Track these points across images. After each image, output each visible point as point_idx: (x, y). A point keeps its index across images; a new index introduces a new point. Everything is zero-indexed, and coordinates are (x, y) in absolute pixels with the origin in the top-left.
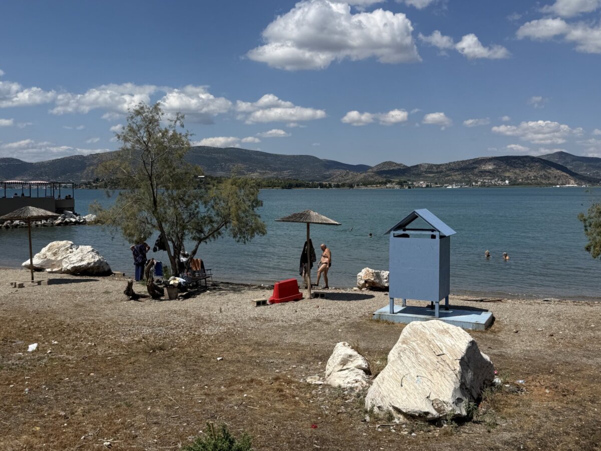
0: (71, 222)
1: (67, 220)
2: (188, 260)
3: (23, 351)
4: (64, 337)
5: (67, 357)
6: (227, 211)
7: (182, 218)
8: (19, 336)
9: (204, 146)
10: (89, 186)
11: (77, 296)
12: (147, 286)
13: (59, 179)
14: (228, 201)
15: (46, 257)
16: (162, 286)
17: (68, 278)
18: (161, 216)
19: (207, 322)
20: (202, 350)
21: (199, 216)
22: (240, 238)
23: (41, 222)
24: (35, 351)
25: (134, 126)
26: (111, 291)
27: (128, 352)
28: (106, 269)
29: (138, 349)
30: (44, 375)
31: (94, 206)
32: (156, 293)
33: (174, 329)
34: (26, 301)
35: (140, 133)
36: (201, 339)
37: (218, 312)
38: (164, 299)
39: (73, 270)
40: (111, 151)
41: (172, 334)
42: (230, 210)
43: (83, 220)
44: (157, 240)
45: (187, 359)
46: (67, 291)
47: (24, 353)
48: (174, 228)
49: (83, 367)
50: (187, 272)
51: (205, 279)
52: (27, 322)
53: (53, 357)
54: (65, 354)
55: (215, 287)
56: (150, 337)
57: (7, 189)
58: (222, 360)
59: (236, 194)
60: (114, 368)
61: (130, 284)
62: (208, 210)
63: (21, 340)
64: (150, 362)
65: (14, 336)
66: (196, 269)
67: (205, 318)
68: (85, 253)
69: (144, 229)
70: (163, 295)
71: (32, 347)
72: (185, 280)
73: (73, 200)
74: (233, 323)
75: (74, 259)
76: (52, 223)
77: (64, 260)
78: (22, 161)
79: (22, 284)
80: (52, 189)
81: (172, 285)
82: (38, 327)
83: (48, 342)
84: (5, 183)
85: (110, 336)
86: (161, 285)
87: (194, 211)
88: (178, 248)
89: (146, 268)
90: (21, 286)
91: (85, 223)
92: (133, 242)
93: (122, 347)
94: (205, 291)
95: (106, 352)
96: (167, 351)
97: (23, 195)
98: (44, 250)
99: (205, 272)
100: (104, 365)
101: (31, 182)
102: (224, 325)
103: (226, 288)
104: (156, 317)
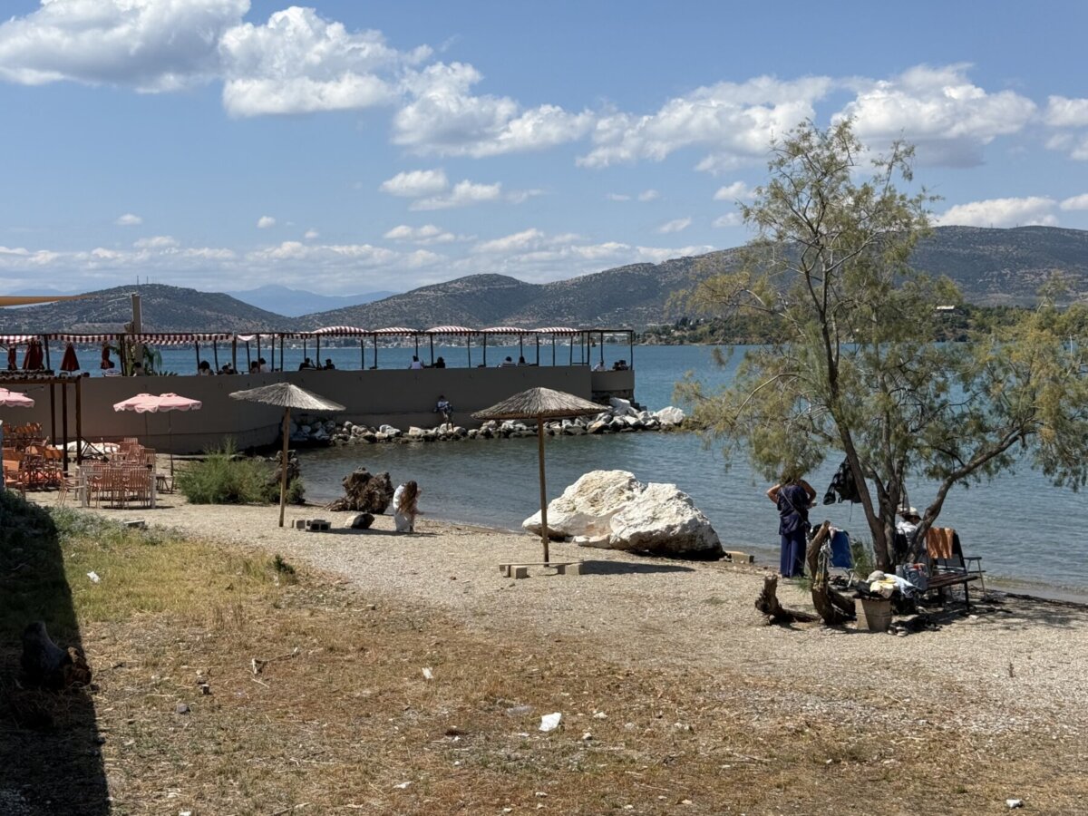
0: (626, 425)
1: (617, 419)
2: (919, 530)
3: (529, 727)
4: (618, 703)
5: (629, 752)
6: (1025, 400)
7: (901, 420)
8: (520, 692)
9: (956, 227)
10: (665, 337)
11: (646, 604)
12: (813, 591)
13: (600, 322)
14: (1029, 375)
15: (574, 509)
16: (850, 595)
17: (622, 561)
18: (849, 414)
19: (974, 698)
20: (963, 775)
21: (948, 414)
22: (1065, 474)
23: (561, 425)
24: (556, 731)
25: (785, 183)
26: (723, 598)
27: (771, 756)
28: (710, 544)
29: (795, 751)
30: (577, 792)
31: (684, 386)
32: (834, 613)
33: (884, 709)
34: (533, 611)
35: (800, 201)
36: (959, 746)
37: (1005, 674)
38: (854, 627)
39: (635, 542)
40: (716, 249)
41: (879, 722)
42: (1034, 398)
43: (653, 421)
44: (837, 476)
45: (924, 793)
46: (623, 591)
47: (531, 732)
48: (880, 445)
49: (665, 783)
50: (915, 562)
51: (965, 582)
52: (535, 660)
53: (597, 749)
54: (623, 744)
55: (992, 605)
56: (823, 723)
57: (488, 346)
58: (1020, 806)
59: (1054, 352)
60: (739, 794)
61: (771, 586)
62: (973, 398)
63: (525, 702)
64: (827, 787)
65: (510, 691)
66: (940, 554)
67: (968, 687)
68: (662, 502)
69: (804, 447)
70: (852, 618)
71: (550, 721)
72: (911, 582)
73: (632, 372)
74: (1047, 709)
75: (636, 516)
76: (584, 428)
77: (615, 516)
78: (518, 282)
79: (525, 570)
80: (586, 345)
81: (875, 594)
82: (560, 675)
83: (584, 712)
84: (485, 333)
85: (727, 711)
86: (845, 590)
87: (932, 401)
88: (892, 497)
89: (809, 544)
90: (522, 574)
91: (656, 427)
92: (775, 478)
93: (755, 743)
94: (963, 615)
95: (718, 751)
96: (871, 765)
97: (522, 360)
98: (570, 491)
99: (963, 565)
100: (716, 783)
101: (539, 330)
102: (1023, 712)
103: (1025, 612)
104: (836, 674)
